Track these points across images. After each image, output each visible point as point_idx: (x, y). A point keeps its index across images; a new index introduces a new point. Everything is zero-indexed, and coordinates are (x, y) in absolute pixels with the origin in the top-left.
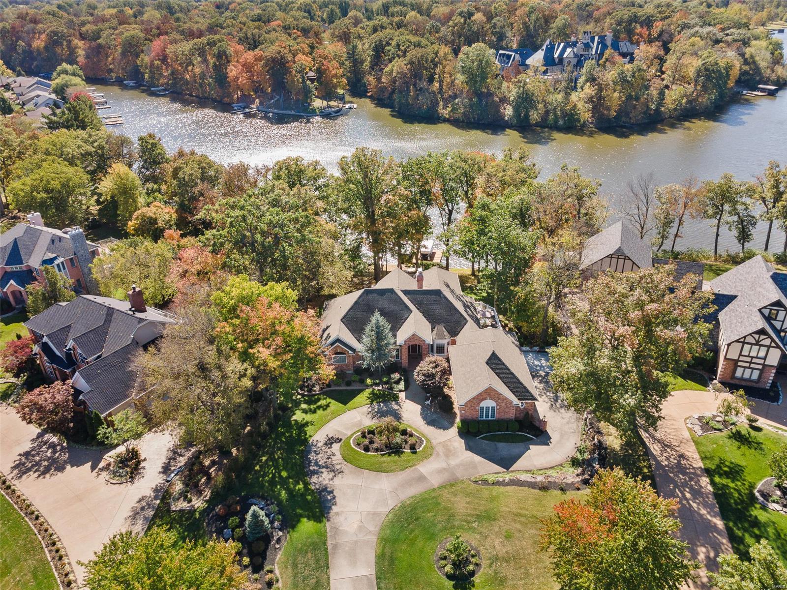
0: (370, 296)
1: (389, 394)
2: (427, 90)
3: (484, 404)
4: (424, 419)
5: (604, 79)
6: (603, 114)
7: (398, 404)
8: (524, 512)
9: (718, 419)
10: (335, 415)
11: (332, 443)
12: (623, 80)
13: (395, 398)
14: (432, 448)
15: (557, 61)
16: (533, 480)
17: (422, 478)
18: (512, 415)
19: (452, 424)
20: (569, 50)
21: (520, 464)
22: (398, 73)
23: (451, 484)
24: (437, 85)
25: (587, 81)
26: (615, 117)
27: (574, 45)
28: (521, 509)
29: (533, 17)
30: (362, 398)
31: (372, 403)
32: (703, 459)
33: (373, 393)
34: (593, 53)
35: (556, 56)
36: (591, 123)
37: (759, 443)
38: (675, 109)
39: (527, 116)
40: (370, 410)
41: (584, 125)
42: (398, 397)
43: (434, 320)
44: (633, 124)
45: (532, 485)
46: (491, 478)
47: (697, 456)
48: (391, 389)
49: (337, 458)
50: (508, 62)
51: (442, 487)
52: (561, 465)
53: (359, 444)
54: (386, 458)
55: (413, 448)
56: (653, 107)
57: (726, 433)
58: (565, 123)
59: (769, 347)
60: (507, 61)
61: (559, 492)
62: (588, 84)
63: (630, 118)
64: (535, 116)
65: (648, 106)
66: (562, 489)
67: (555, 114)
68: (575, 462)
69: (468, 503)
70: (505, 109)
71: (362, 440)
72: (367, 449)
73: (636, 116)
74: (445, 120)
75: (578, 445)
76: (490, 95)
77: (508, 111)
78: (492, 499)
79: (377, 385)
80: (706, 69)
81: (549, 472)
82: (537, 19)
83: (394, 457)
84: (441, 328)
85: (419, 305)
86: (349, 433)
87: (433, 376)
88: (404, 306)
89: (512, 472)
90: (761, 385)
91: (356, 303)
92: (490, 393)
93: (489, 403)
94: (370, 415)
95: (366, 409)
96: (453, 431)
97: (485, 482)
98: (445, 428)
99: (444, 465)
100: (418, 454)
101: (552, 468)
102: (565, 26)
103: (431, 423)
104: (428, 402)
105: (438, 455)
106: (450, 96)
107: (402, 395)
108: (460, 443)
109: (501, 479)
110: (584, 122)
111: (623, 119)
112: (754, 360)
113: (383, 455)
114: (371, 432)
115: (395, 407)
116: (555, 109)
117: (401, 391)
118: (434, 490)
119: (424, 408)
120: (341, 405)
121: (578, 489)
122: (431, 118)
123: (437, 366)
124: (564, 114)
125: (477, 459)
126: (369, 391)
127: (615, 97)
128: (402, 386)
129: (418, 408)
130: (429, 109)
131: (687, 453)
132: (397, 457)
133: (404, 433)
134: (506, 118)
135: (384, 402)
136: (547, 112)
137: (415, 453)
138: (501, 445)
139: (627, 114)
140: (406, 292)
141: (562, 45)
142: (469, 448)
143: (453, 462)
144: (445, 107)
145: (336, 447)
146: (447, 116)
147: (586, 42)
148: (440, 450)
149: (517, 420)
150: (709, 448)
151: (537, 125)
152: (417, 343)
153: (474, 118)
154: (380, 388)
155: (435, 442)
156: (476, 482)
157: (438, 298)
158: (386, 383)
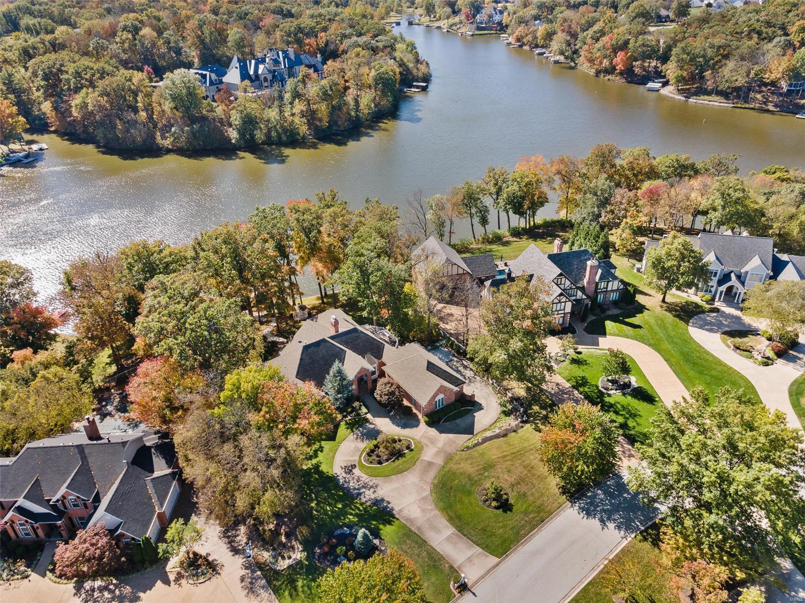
0: (310, 350)
1: (360, 419)
2: (136, 122)
3: (437, 399)
4: (398, 426)
5: (311, 95)
6: (317, 126)
7: (371, 424)
8: (505, 453)
9: (559, 355)
10: (334, 451)
11: (351, 471)
12: (325, 96)
13: (367, 420)
14: (419, 442)
15: (253, 77)
16: (495, 434)
17: (430, 464)
18: (453, 399)
19: (418, 421)
20: (261, 67)
21: (477, 428)
22: (94, 106)
23: (449, 458)
24: (143, 114)
25: (294, 98)
26: (328, 127)
27: (263, 61)
28: (502, 452)
29: (207, 32)
30: (343, 430)
31: (353, 431)
32: (568, 381)
33: (347, 423)
34: (283, 67)
35: (252, 72)
36: (309, 135)
37: (585, 361)
38: (369, 114)
39: (252, 136)
40: (355, 436)
41: (304, 138)
42: (367, 419)
43: (361, 352)
44: (342, 131)
45: (497, 436)
46: (470, 444)
47: (564, 381)
48: (358, 415)
49: (365, 478)
50: (205, 82)
51: (446, 464)
52: (499, 418)
53: (371, 462)
54: (397, 462)
55: (408, 448)
56: (353, 113)
57: (568, 362)
58: (287, 138)
59: (565, 302)
60: (203, 80)
61: (513, 434)
62: (297, 100)
63: (339, 126)
64: (259, 136)
65: (349, 114)
66: (514, 431)
67: (277, 131)
68: (507, 414)
69: (471, 464)
70: (227, 132)
71: (371, 459)
72: (380, 463)
73: (343, 123)
74: (169, 151)
75: (499, 402)
76: (204, 118)
77: (233, 135)
78: (483, 454)
79: (345, 416)
80: (381, 78)
81: (498, 424)
82: (211, 33)
83: (401, 460)
84: (369, 355)
85: (346, 344)
86: (357, 459)
87: (392, 393)
88: (338, 349)
89: (477, 434)
90: (564, 326)
91: (301, 359)
92: (442, 389)
93: (441, 396)
94: (359, 440)
95: (352, 437)
96: (423, 426)
97: (468, 448)
98: (417, 426)
99: (436, 450)
100: (415, 450)
101: (495, 422)
102: (242, 39)
103: (404, 426)
104: (392, 413)
105: (427, 445)
106: (165, 126)
107: (369, 416)
108: (433, 432)
109: (476, 442)
110: (304, 135)
111: (334, 128)
112: (560, 312)
113: (394, 461)
114: (372, 451)
115: (372, 426)
116: (275, 127)
117: (366, 414)
118: (443, 467)
119: (392, 419)
120: (331, 442)
121: (522, 427)
122: (152, 151)
123: (392, 385)
124: (285, 130)
125: (451, 436)
126: (343, 424)
127: (323, 109)
128: (364, 410)
129: (388, 420)
130: (144, 141)
131: (559, 382)
132: (404, 459)
133: (394, 441)
134: (233, 141)
135: (361, 426)
136: (269, 130)
137: (412, 450)
138: (458, 421)
139: (336, 123)
140: (332, 338)
141: (253, 62)
142: (441, 432)
143: (440, 445)
144: (164, 137)
145: (357, 471)
146: (170, 147)
147: (274, 58)
148: (424, 441)
149: (456, 401)
150: (566, 374)
151: (263, 143)
152: (363, 373)
153: (199, 145)
154: (349, 418)
155: (417, 438)
156: (463, 450)
157: (357, 334)
158: (351, 412)
